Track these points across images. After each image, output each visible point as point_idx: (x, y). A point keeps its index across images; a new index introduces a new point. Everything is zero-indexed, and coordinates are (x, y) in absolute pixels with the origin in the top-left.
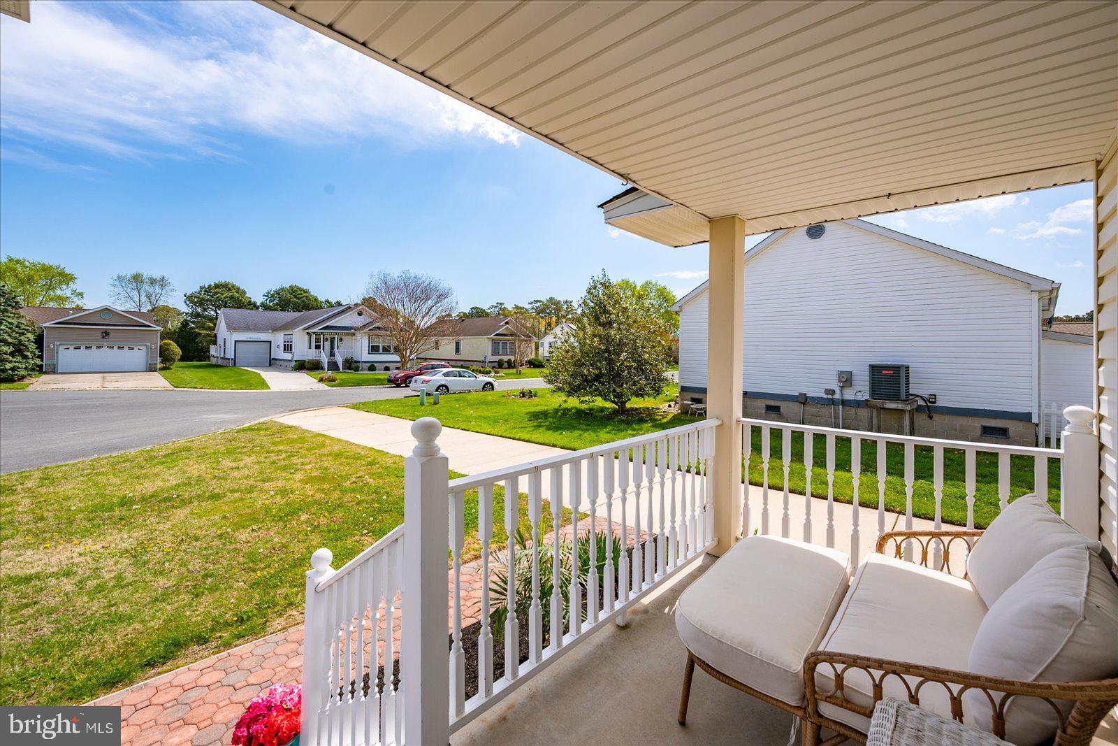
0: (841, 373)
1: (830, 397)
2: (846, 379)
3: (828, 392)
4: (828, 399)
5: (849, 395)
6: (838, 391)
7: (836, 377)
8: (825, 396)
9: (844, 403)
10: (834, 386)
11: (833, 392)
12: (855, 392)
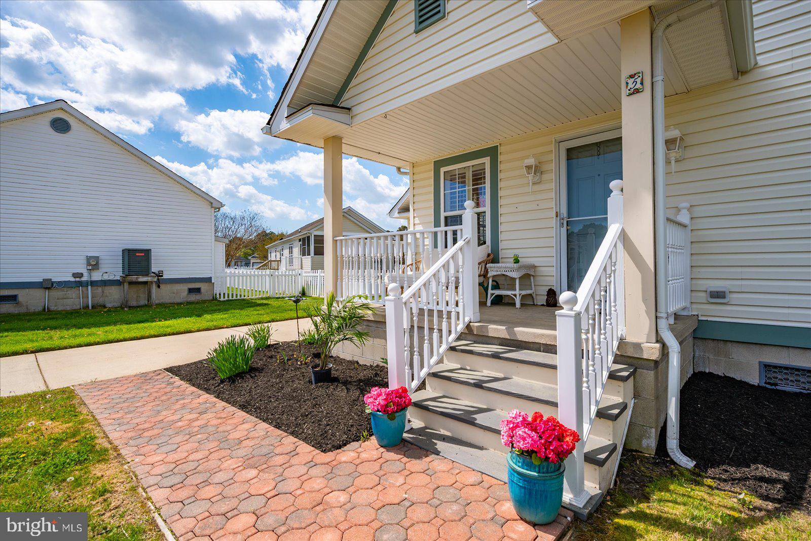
0: (89, 259)
1: (78, 279)
2: (94, 263)
3: (75, 275)
4: (75, 282)
5: (97, 276)
6: (86, 274)
7: (85, 262)
8: (73, 279)
9: (93, 283)
10: (82, 269)
11: (81, 275)
12: (102, 273)
